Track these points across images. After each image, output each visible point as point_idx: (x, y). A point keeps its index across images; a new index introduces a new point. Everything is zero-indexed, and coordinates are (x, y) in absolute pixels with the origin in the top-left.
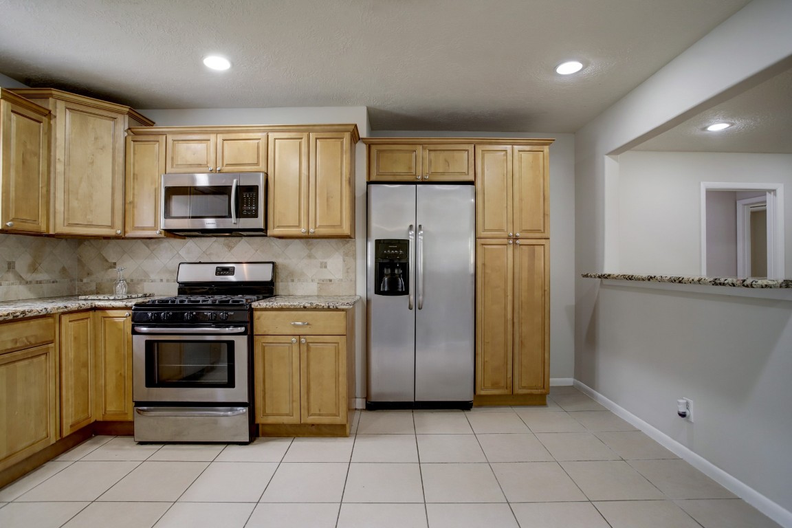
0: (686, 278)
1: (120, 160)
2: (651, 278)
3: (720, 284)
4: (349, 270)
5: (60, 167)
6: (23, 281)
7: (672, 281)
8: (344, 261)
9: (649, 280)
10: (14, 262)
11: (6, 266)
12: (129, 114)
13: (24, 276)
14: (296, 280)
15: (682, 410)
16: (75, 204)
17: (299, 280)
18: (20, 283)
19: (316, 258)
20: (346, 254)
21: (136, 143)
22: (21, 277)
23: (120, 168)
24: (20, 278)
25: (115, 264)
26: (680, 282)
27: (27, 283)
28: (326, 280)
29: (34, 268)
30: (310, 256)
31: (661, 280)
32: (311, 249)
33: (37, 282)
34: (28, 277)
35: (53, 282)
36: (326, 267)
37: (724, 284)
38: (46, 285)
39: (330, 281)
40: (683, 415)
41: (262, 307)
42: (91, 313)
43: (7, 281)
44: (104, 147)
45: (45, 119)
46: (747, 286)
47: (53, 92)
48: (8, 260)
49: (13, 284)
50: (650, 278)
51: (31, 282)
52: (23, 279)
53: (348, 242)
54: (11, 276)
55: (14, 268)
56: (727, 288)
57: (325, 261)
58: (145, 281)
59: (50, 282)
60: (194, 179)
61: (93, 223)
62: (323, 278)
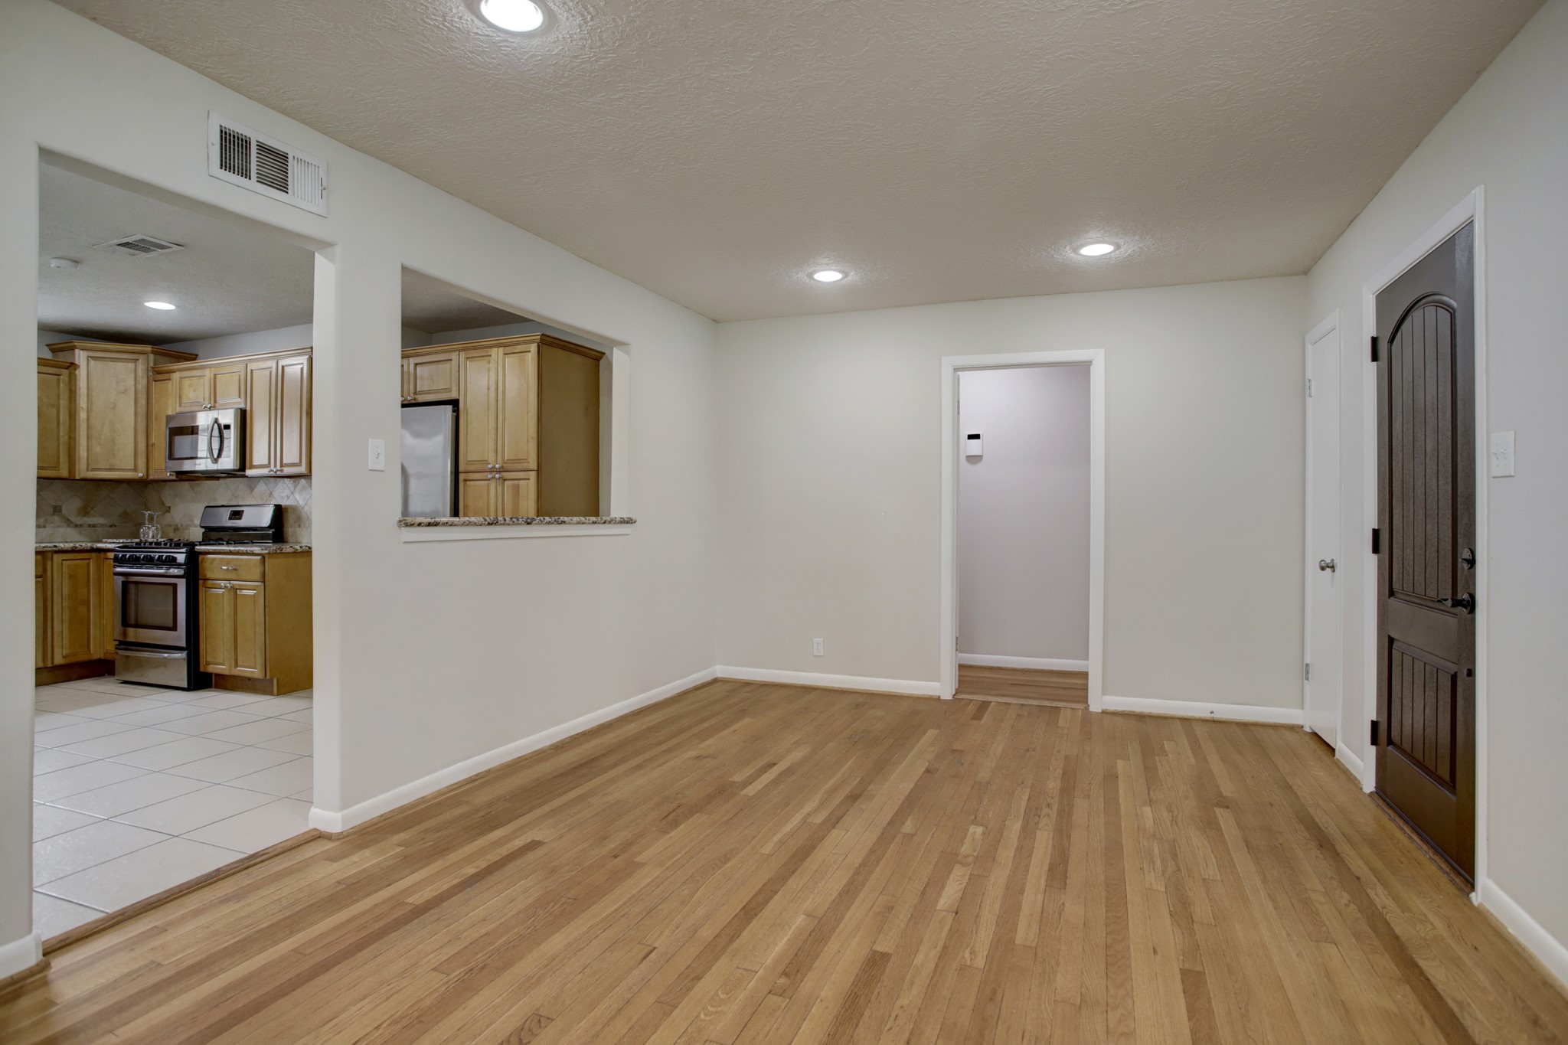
1: (143, 402)
5: (83, 415)
6: (71, 524)
10: (61, 506)
11: (51, 510)
12: (152, 352)
13: (72, 519)
16: (97, 449)
18: (69, 526)
21: (157, 383)
22: (69, 520)
23: (142, 410)
24: (69, 522)
25: (170, 507)
27: (76, 526)
29: (84, 511)
33: (89, 526)
34: (79, 520)
35: (111, 526)
38: (100, 529)
41: (203, 550)
42: (94, 555)
43: (52, 523)
44: (126, 390)
45: (65, 372)
47: (76, 344)
48: (53, 504)
49: (59, 527)
51: (81, 526)
52: (71, 522)
54: (56, 519)
55: (60, 511)
58: (190, 526)
59: (107, 526)
60: (194, 418)
61: (116, 467)
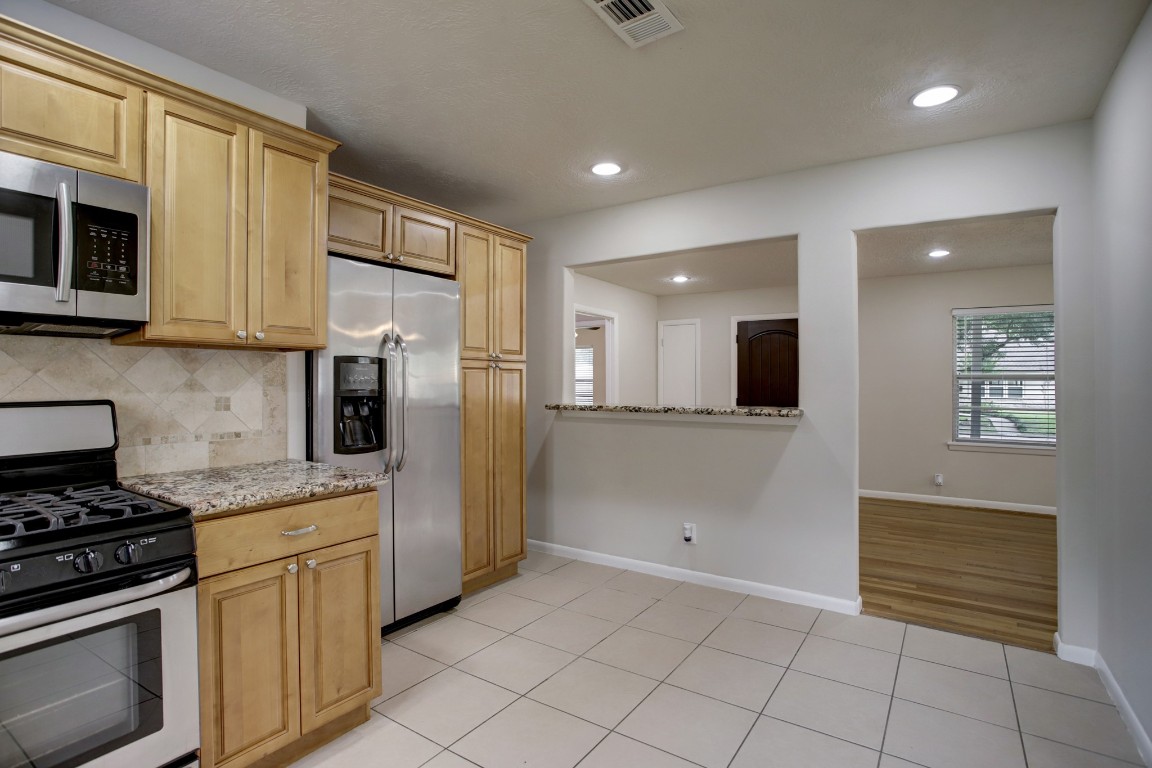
0: (716, 410)
2: (669, 409)
3: (756, 415)
4: (275, 413)
7: (697, 412)
8: (265, 395)
9: (666, 412)
14: (156, 439)
15: (687, 536)
17: (165, 440)
19: (203, 389)
20: (269, 382)
26: (709, 413)
28: (229, 435)
30: (191, 386)
31: (684, 411)
32: (195, 370)
36: (227, 408)
37: (760, 415)
39: (238, 435)
40: (688, 540)
41: (219, 509)
46: (783, 416)
50: (667, 411)
53: (273, 358)
56: (764, 417)
57: (227, 395)
62: (220, 431)
